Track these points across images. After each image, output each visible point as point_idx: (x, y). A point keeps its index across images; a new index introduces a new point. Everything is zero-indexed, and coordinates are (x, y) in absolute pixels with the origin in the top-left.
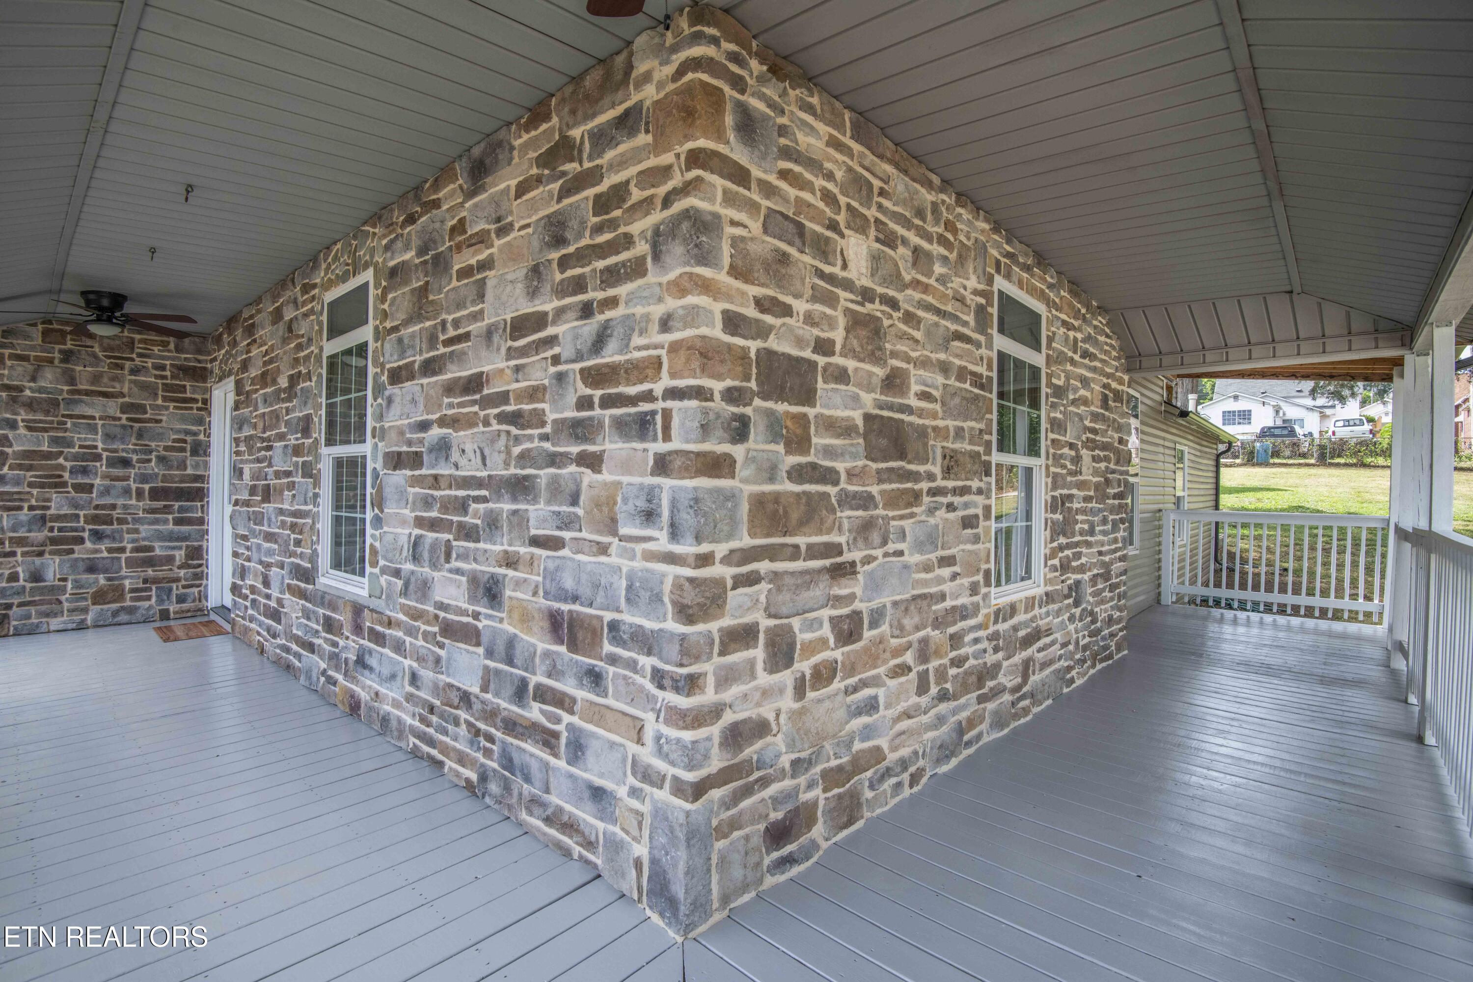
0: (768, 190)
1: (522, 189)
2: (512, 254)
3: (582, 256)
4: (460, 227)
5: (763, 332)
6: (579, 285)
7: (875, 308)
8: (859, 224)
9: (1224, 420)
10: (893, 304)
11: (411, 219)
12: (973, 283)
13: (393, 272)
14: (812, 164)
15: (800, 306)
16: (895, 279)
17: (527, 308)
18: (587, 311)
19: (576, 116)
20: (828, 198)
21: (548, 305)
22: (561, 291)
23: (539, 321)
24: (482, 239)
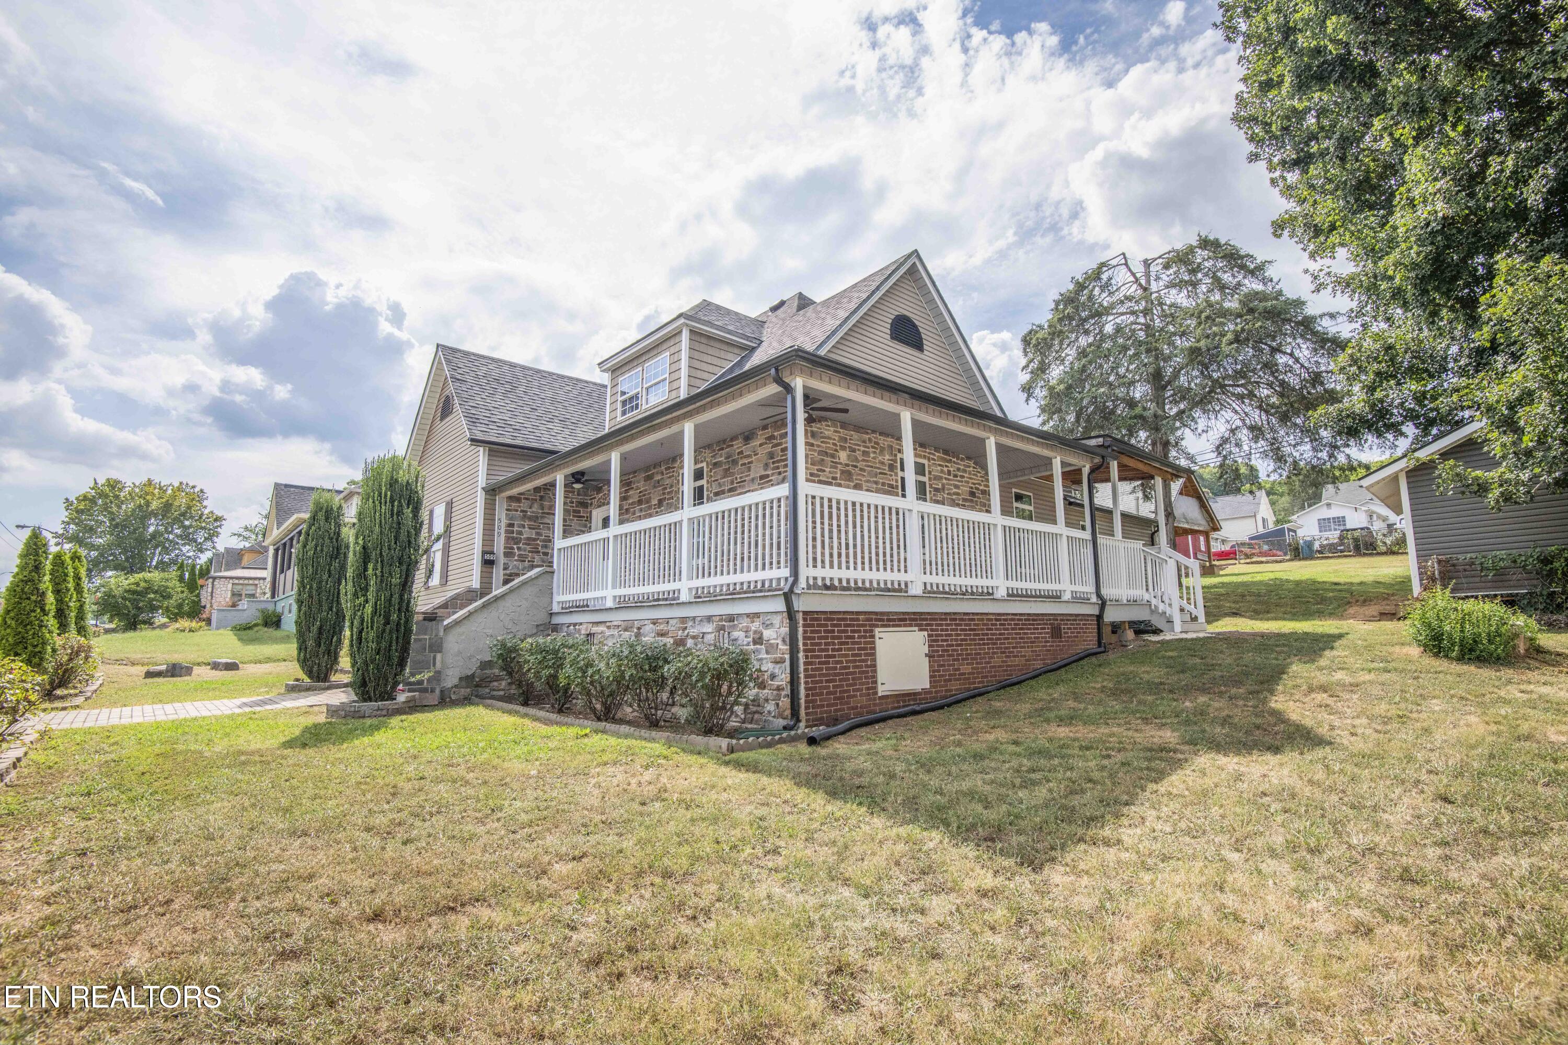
0: (818, 446)
1: (761, 445)
2: (759, 460)
3: (778, 461)
4: (741, 453)
5: (818, 476)
6: (778, 468)
7: (850, 468)
8: (843, 448)
9: (1320, 527)
10: (856, 467)
11: (722, 449)
12: (887, 457)
13: (715, 464)
14: (829, 438)
15: (828, 470)
16: (856, 460)
17: (764, 473)
18: (780, 473)
19: (776, 430)
20: (835, 444)
21: (769, 472)
22: (774, 469)
23: (768, 476)
24: (749, 456)
